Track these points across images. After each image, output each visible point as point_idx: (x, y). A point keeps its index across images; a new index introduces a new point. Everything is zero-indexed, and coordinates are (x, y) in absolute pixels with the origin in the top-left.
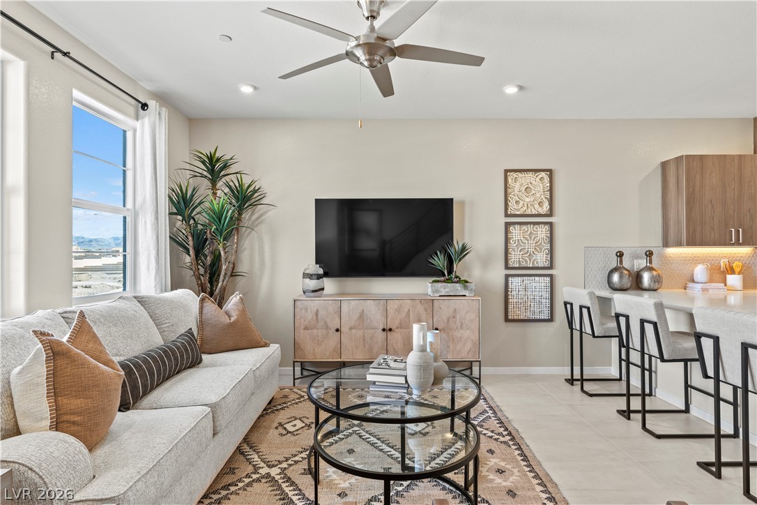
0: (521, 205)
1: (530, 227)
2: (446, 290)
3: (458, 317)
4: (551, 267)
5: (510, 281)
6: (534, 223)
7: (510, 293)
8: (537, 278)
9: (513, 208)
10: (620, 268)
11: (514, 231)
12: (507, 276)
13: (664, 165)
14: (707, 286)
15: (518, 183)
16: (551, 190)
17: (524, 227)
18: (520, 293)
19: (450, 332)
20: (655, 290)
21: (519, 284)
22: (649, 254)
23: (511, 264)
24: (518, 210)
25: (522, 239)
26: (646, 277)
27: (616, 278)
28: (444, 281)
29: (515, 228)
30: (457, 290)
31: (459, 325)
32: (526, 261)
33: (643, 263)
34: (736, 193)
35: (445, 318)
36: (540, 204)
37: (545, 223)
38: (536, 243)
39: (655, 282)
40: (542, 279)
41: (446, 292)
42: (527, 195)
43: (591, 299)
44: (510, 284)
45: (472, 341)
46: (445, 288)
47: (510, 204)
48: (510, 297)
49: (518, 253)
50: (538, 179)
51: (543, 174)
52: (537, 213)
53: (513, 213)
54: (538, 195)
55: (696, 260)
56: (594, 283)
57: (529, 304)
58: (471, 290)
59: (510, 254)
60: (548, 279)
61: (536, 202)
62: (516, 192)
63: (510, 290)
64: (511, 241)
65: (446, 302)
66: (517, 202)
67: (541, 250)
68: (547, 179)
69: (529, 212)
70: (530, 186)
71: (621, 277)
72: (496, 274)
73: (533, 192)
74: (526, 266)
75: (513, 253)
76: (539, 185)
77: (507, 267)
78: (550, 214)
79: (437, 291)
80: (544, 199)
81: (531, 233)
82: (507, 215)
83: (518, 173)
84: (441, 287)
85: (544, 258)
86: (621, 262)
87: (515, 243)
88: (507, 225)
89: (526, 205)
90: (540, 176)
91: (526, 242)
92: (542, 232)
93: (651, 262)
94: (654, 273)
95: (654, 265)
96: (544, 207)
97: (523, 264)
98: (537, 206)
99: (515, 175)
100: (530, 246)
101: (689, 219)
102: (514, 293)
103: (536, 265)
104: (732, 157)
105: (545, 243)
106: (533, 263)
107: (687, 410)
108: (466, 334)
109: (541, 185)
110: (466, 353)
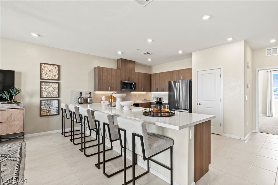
0: (47, 75)
1: (51, 84)
2: (8, 106)
3: (13, 116)
4: (59, 97)
5: (42, 102)
6: (53, 82)
7: (42, 106)
8: (53, 101)
9: (43, 76)
10: (81, 97)
11: (44, 85)
12: (41, 101)
13: (95, 68)
14: (104, 102)
15: (46, 69)
16: (59, 72)
17: (48, 84)
18: (46, 106)
19: (9, 123)
20: (91, 103)
21: (46, 103)
22: (90, 93)
23: (43, 96)
24: (46, 77)
25: (47, 87)
26: (89, 99)
27: (80, 100)
28: (7, 103)
29: (45, 84)
30: (14, 106)
31: (13, 120)
32: (49, 95)
33: (88, 96)
34: (111, 78)
35: (6, 118)
36: (55, 76)
37: (57, 83)
38: (53, 89)
39: (91, 101)
40: (55, 101)
41: (8, 107)
42: (50, 72)
43: (66, 107)
44: (42, 103)
45: (20, 125)
46: (7, 106)
47: (42, 75)
48: (42, 108)
49: (46, 92)
50: (54, 68)
51: (56, 66)
52: (53, 79)
53: (44, 78)
54: (54, 73)
55: (103, 95)
56: (74, 102)
57: (50, 109)
58: (21, 106)
59: (42, 92)
60: (58, 101)
61: (53, 75)
62: (45, 71)
63: (42, 105)
64: (43, 88)
65: (6, 112)
66: (45, 75)
67: (55, 91)
68: (57, 68)
69: (50, 78)
70: (51, 70)
71: (81, 100)
72: (37, 100)
73: (52, 72)
74: (49, 97)
75: (44, 92)
76: (54, 70)
77: (41, 97)
78: (59, 79)
79: (3, 107)
80: (56, 75)
81: (51, 86)
82: (41, 79)
83: (46, 65)
84: (5, 106)
85: (56, 94)
86: (82, 95)
87: (44, 89)
88: (41, 82)
89: (49, 76)
90: (55, 67)
91: (49, 88)
92: (56, 85)
93: (90, 95)
94: (91, 98)
95: (91, 96)
96: (56, 77)
97: (48, 96)
98: (53, 77)
99: (45, 65)
100: (50, 90)
101: (99, 84)
102: (44, 106)
103: (53, 96)
104: (110, 69)
105: (56, 89)
106: (52, 95)
107: (90, 136)
108: (17, 123)
109: (55, 70)
110: (17, 130)
